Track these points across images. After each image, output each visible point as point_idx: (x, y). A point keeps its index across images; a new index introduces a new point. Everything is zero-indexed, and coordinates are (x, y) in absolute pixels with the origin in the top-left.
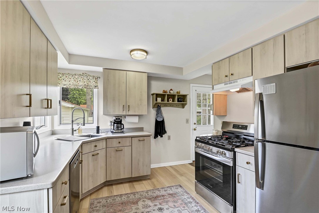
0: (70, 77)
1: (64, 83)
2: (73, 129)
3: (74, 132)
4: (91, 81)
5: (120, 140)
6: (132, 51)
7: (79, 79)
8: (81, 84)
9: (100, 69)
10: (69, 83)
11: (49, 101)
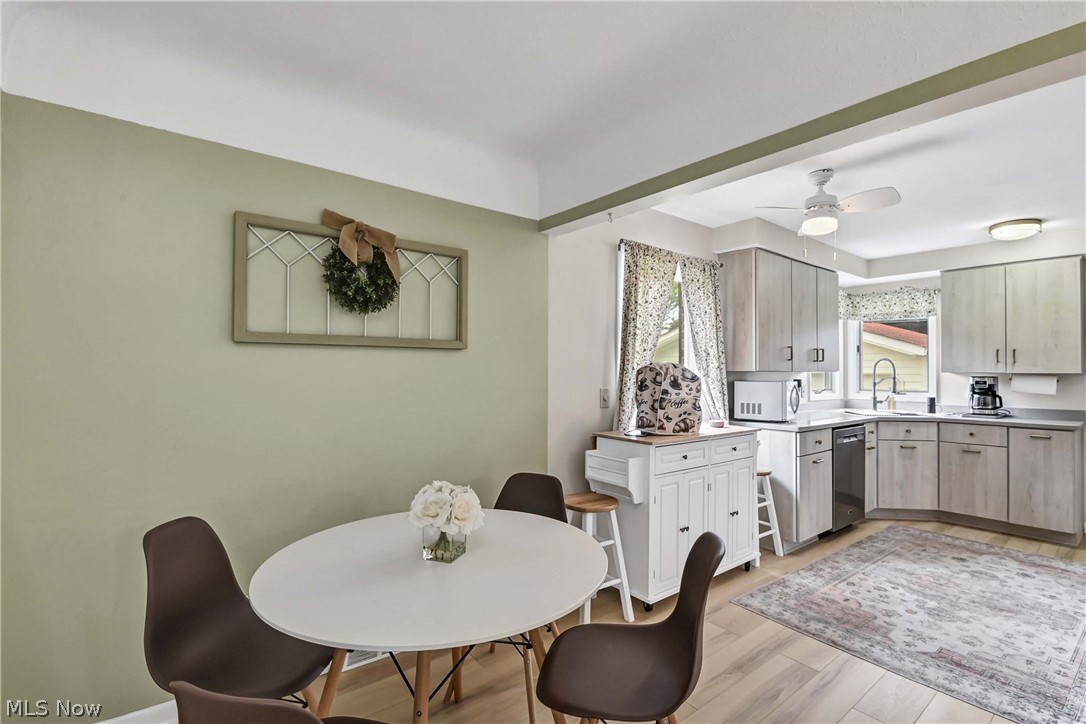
0: (876, 300)
1: (864, 312)
2: (875, 398)
3: (878, 404)
4: (919, 301)
5: (973, 429)
6: (992, 228)
7: (893, 302)
8: (897, 309)
9: (937, 273)
10: (875, 311)
11: (820, 352)
